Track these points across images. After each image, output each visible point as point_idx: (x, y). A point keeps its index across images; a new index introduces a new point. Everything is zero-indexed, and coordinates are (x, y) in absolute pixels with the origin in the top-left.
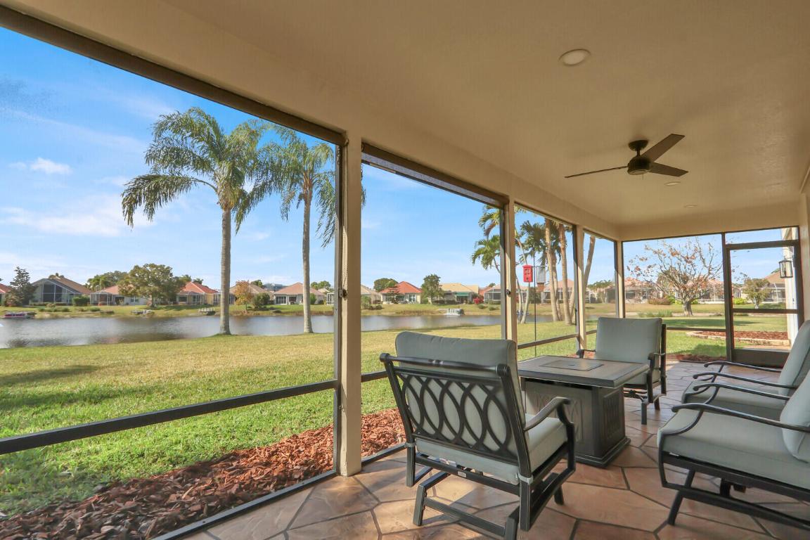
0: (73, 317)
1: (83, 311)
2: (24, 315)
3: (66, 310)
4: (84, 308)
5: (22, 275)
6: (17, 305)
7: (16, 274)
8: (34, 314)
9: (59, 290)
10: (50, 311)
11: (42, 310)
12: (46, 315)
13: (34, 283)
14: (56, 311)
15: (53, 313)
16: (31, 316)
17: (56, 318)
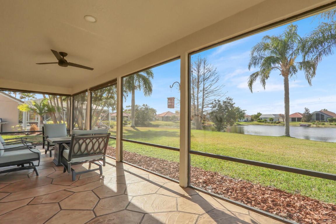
0: (326, 127)
1: (331, 124)
2: (306, 125)
3: (323, 124)
4: (332, 123)
5: (307, 110)
6: (306, 121)
7: (305, 110)
8: (310, 125)
9: (322, 116)
10: (317, 124)
11: (314, 124)
12: (315, 126)
13: (312, 113)
14: (319, 124)
15: (318, 125)
16: (309, 126)
17: (319, 127)
